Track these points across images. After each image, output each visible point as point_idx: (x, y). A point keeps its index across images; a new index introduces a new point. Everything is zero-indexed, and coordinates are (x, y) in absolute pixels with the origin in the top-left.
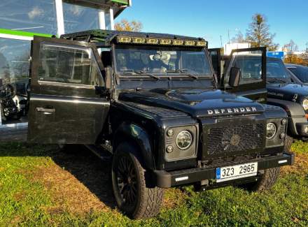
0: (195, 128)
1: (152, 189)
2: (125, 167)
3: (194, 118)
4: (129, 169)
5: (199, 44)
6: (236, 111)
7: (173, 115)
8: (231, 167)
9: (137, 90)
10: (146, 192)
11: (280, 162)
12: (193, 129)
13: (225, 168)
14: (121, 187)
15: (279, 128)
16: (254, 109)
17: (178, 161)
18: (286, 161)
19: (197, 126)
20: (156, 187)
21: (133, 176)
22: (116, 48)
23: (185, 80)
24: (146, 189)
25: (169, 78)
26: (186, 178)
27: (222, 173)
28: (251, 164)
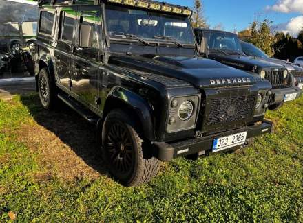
0: (197, 98)
1: (149, 160)
2: (118, 134)
3: (197, 87)
4: (122, 136)
5: (185, 12)
6: (234, 81)
7: (176, 84)
8: (225, 138)
9: (127, 54)
10: (143, 163)
11: (263, 131)
12: (195, 100)
13: (222, 139)
14: (112, 153)
15: (264, 99)
16: (249, 80)
17: (178, 133)
18: (267, 129)
19: (200, 96)
20: (153, 158)
21: (128, 145)
22: (106, 8)
23: (171, 47)
24: (143, 160)
25: (157, 44)
26: (187, 150)
27: (218, 143)
28: (241, 134)
